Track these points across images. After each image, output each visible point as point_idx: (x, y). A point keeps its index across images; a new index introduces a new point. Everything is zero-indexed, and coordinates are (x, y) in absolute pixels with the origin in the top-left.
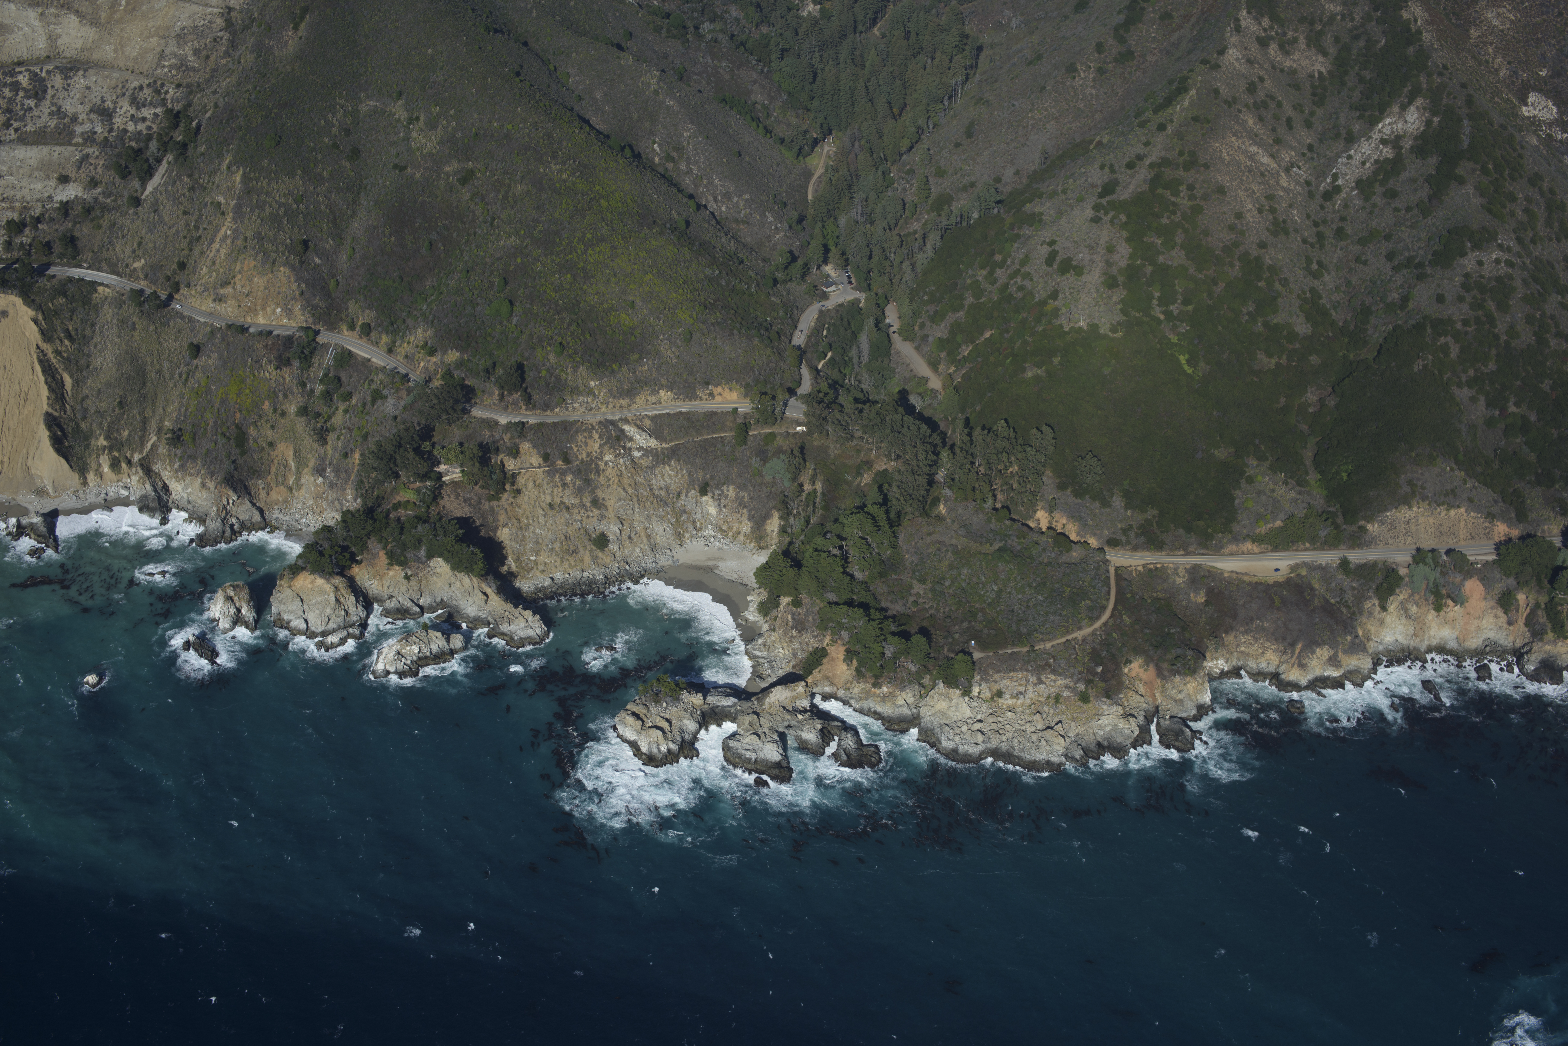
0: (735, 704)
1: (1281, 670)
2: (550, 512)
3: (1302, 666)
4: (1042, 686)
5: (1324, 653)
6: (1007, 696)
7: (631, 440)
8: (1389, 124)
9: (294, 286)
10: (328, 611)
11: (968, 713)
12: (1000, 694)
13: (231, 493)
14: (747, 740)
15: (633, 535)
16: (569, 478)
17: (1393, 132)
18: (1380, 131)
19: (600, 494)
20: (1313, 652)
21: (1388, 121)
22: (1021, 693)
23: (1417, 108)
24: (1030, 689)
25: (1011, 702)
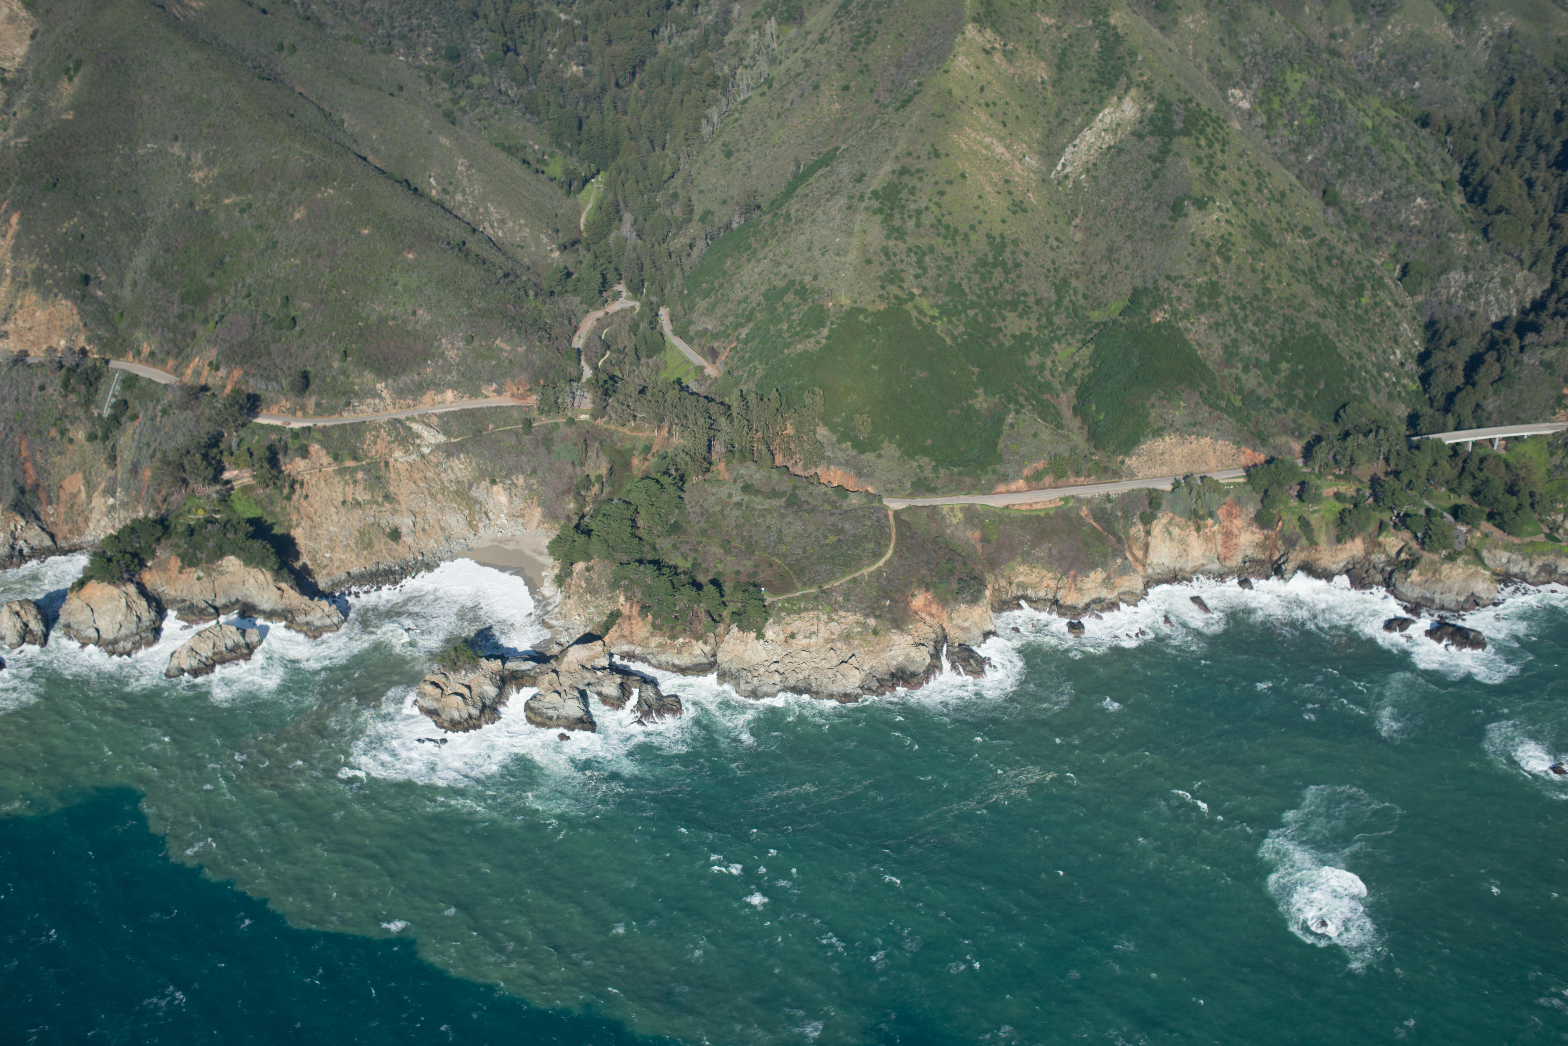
0: (534, 668)
1: (1058, 597)
2: (343, 510)
3: (1080, 590)
4: (833, 624)
5: (1097, 576)
6: (800, 636)
7: (419, 436)
8: (1109, 113)
9: (77, 318)
10: (120, 617)
11: (764, 655)
12: (793, 636)
13: (18, 518)
14: (548, 699)
15: (427, 527)
16: (360, 475)
17: (1112, 121)
18: (1100, 121)
19: (392, 489)
20: (1088, 576)
21: (1106, 111)
22: (814, 633)
23: (1132, 98)
24: (822, 627)
25: (805, 642)
